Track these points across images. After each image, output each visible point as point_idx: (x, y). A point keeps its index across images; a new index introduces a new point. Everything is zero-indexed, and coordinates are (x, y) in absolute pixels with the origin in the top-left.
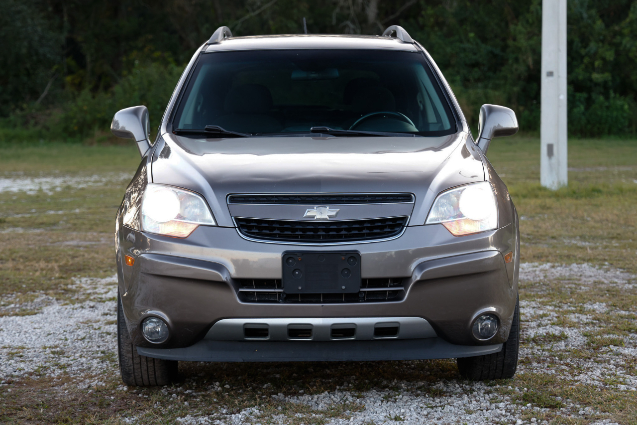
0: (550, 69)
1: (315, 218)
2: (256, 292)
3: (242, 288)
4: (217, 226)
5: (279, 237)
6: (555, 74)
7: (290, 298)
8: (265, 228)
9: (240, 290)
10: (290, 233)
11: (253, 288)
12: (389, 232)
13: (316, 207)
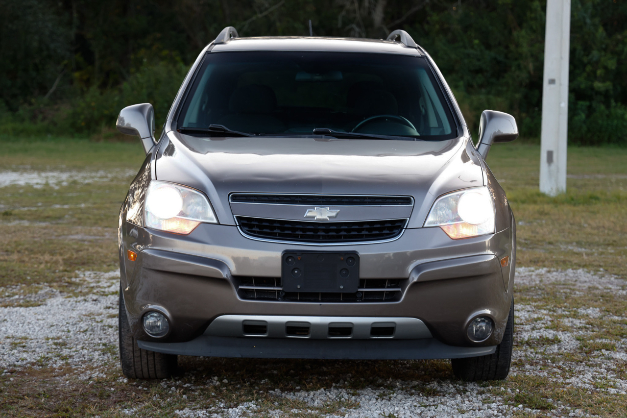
0: (552, 77)
1: (315, 219)
2: (256, 290)
3: (242, 285)
4: (219, 224)
5: (279, 236)
6: (557, 82)
7: (289, 296)
8: (266, 227)
9: (240, 287)
10: (290, 232)
11: (253, 286)
12: (387, 234)
13: (316, 207)
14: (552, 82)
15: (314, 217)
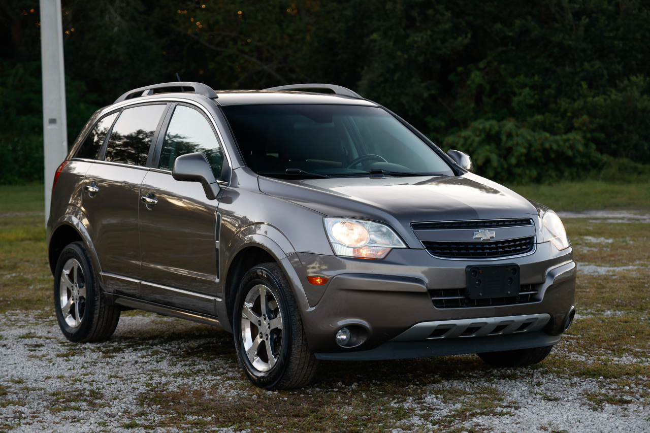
0: (53, 117)
1: (482, 239)
2: (445, 300)
3: (434, 297)
4: (409, 248)
5: (456, 255)
6: (58, 121)
7: (471, 303)
8: (446, 249)
9: (433, 298)
10: (465, 251)
11: (442, 297)
12: (525, 249)
13: (480, 230)
14: (53, 121)
15: (480, 238)
